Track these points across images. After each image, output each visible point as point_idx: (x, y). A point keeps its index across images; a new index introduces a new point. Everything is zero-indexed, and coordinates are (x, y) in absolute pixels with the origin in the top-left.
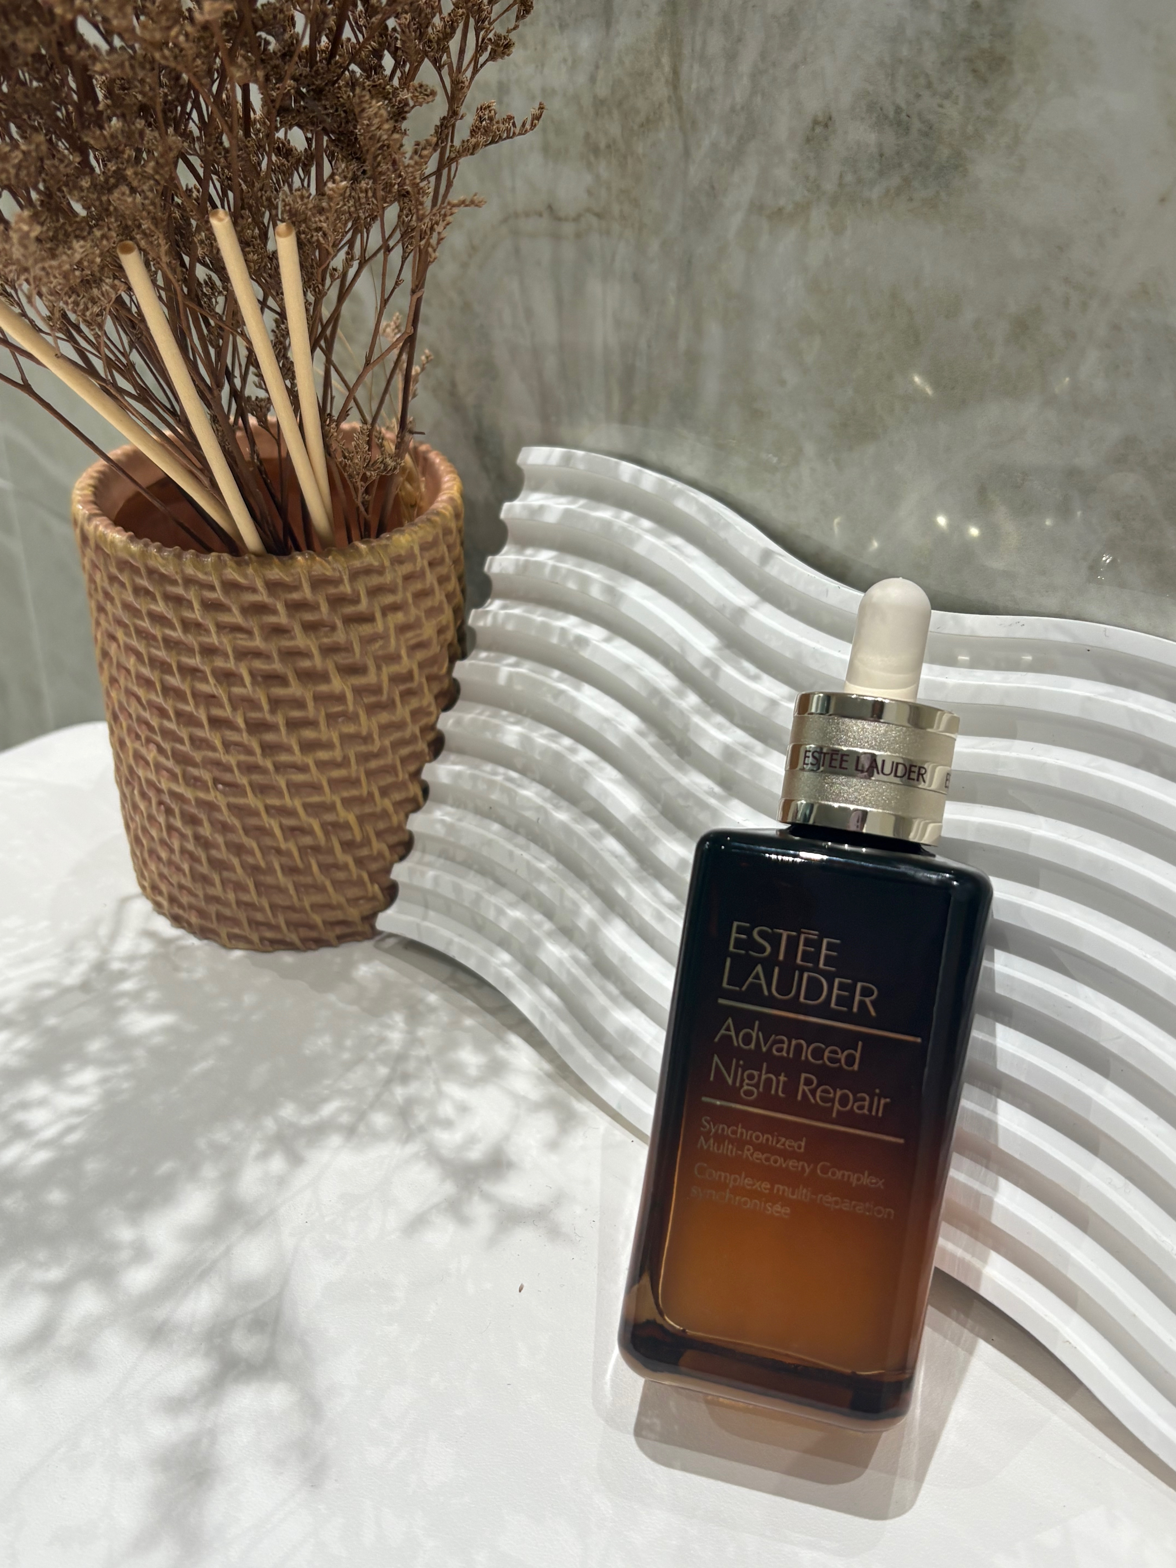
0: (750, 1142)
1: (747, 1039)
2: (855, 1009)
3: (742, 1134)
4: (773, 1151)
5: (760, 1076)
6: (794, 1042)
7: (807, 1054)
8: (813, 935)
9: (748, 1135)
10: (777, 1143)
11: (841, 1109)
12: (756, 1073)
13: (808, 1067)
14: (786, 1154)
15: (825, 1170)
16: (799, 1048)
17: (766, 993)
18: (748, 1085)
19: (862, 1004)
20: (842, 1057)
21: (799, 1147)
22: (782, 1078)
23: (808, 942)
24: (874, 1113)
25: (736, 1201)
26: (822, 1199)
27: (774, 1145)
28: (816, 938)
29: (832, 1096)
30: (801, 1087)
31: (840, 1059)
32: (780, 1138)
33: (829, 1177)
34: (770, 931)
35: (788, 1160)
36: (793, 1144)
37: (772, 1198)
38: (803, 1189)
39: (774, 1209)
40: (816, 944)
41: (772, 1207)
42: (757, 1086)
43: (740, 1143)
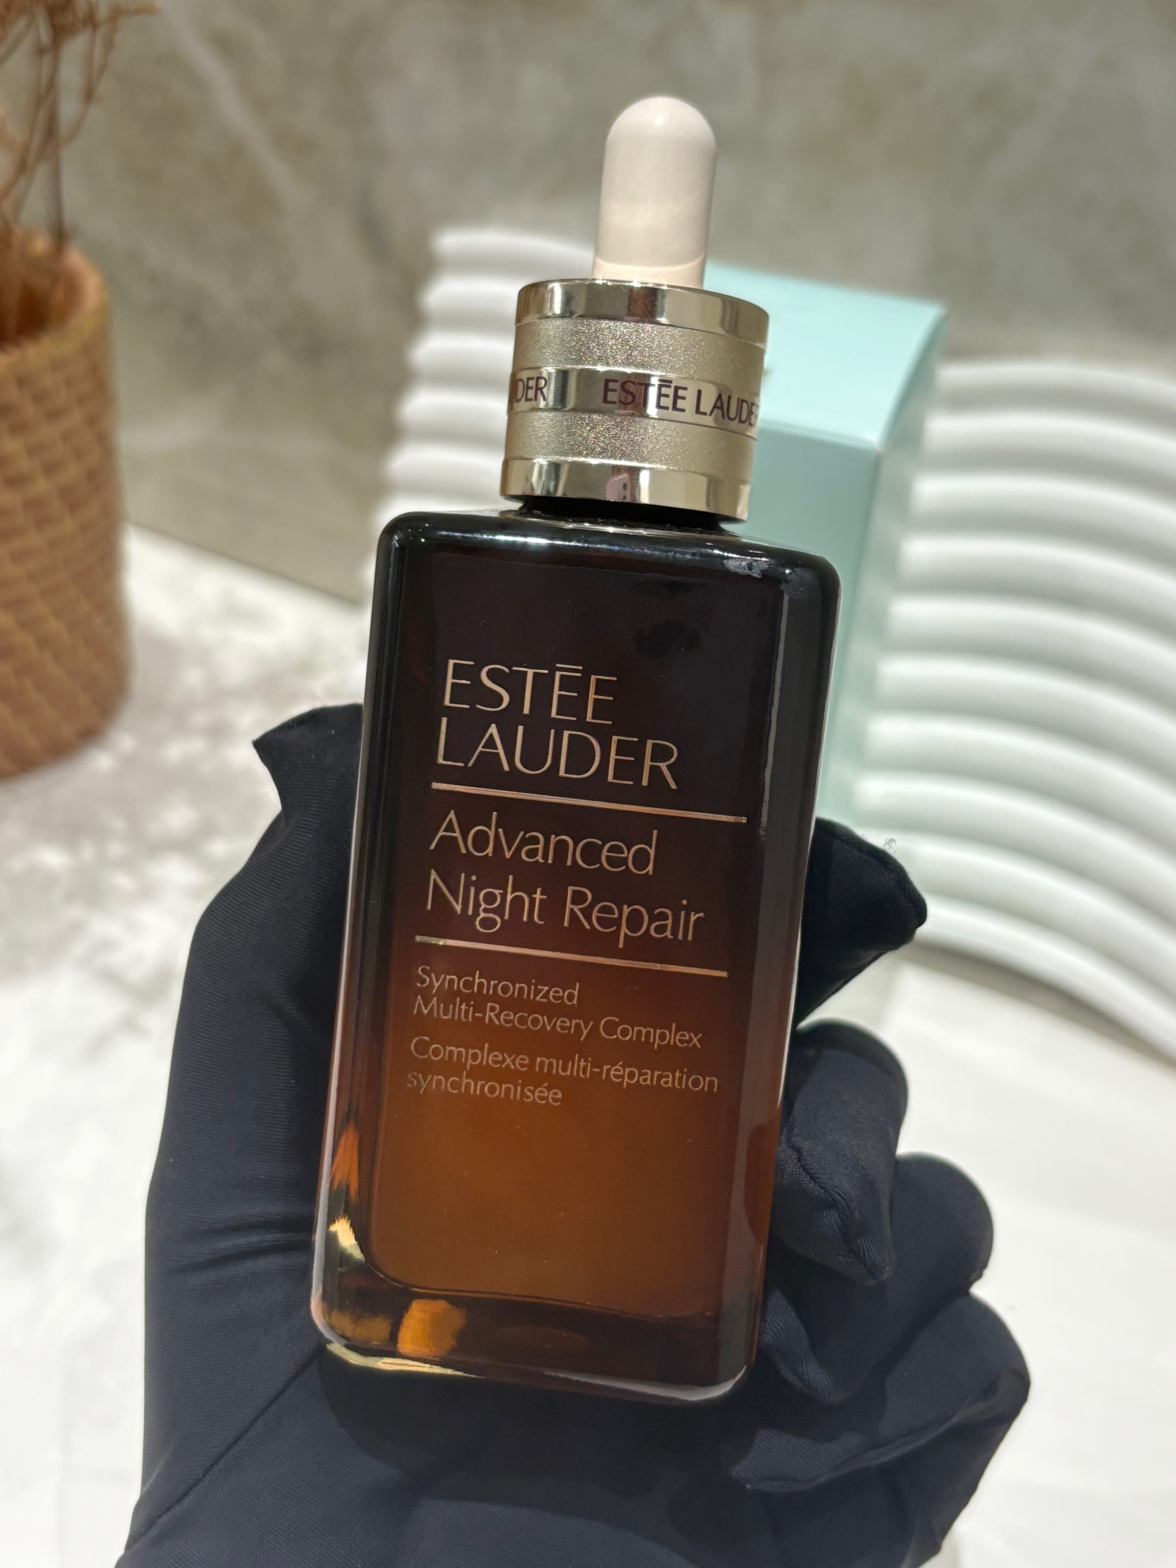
0: (495, 998)
1: (481, 841)
2: (645, 782)
3: (481, 985)
4: (532, 1007)
5: (504, 896)
6: (553, 839)
7: (575, 855)
8: (574, 671)
9: (490, 986)
10: (536, 995)
11: (629, 933)
12: (497, 892)
13: (577, 876)
14: (552, 1010)
15: (610, 1028)
16: (561, 847)
17: (506, 767)
18: (485, 910)
19: (655, 772)
20: (629, 855)
21: (571, 997)
22: (538, 896)
23: (566, 682)
24: (680, 937)
25: (477, 1087)
26: (608, 1071)
27: (532, 997)
28: (579, 675)
29: (616, 916)
30: (569, 906)
31: (627, 858)
32: (539, 987)
33: (617, 1037)
34: (507, 670)
35: (555, 1018)
36: (561, 994)
37: (534, 1078)
38: (579, 1061)
39: (537, 1094)
40: (580, 685)
41: (533, 1092)
42: (500, 911)
43: (479, 1001)
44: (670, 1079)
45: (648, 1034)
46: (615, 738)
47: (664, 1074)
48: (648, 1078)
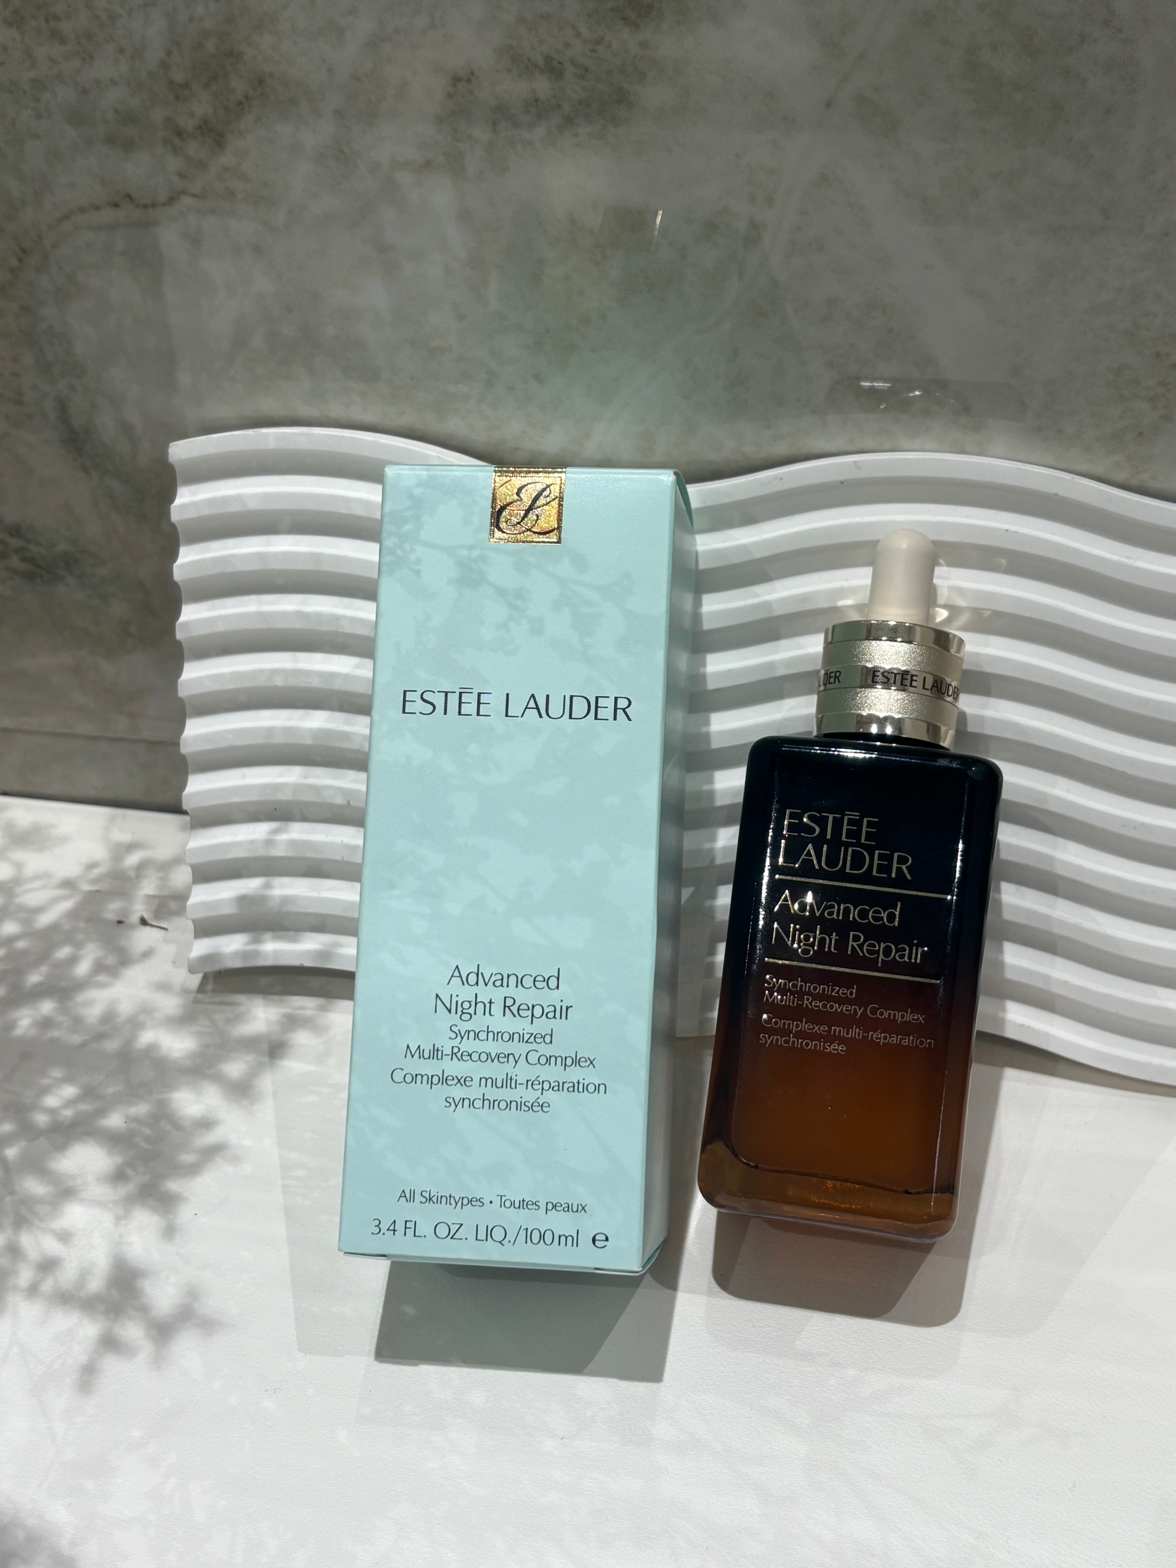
0: (809, 993)
1: (803, 907)
2: (893, 875)
3: (801, 986)
4: (830, 999)
5: (815, 938)
6: (842, 907)
7: (854, 914)
8: (855, 815)
9: (806, 987)
11: (884, 958)
12: (811, 935)
13: (855, 926)
14: (841, 1001)
15: (874, 1011)
16: (847, 911)
17: (817, 867)
18: (804, 945)
19: (899, 870)
20: (884, 915)
21: (851, 993)
22: (834, 937)
23: (851, 821)
24: (913, 961)
25: (800, 1043)
26: (872, 1035)
27: (830, 993)
28: (858, 818)
29: (877, 948)
30: (851, 943)
31: (883, 917)
32: (834, 987)
33: (877, 1017)
34: (819, 815)
35: (842, 1006)
36: (846, 991)
37: (830, 1039)
38: (856, 1029)
39: (832, 1047)
40: (858, 823)
41: (830, 1046)
42: (812, 945)
43: (801, 994)
44: (907, 1040)
45: (895, 1014)
46: (877, 852)
47: (904, 1037)
48: (894, 1040)
